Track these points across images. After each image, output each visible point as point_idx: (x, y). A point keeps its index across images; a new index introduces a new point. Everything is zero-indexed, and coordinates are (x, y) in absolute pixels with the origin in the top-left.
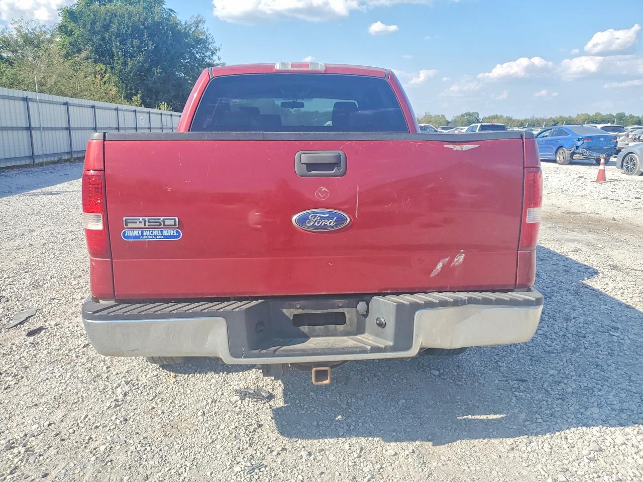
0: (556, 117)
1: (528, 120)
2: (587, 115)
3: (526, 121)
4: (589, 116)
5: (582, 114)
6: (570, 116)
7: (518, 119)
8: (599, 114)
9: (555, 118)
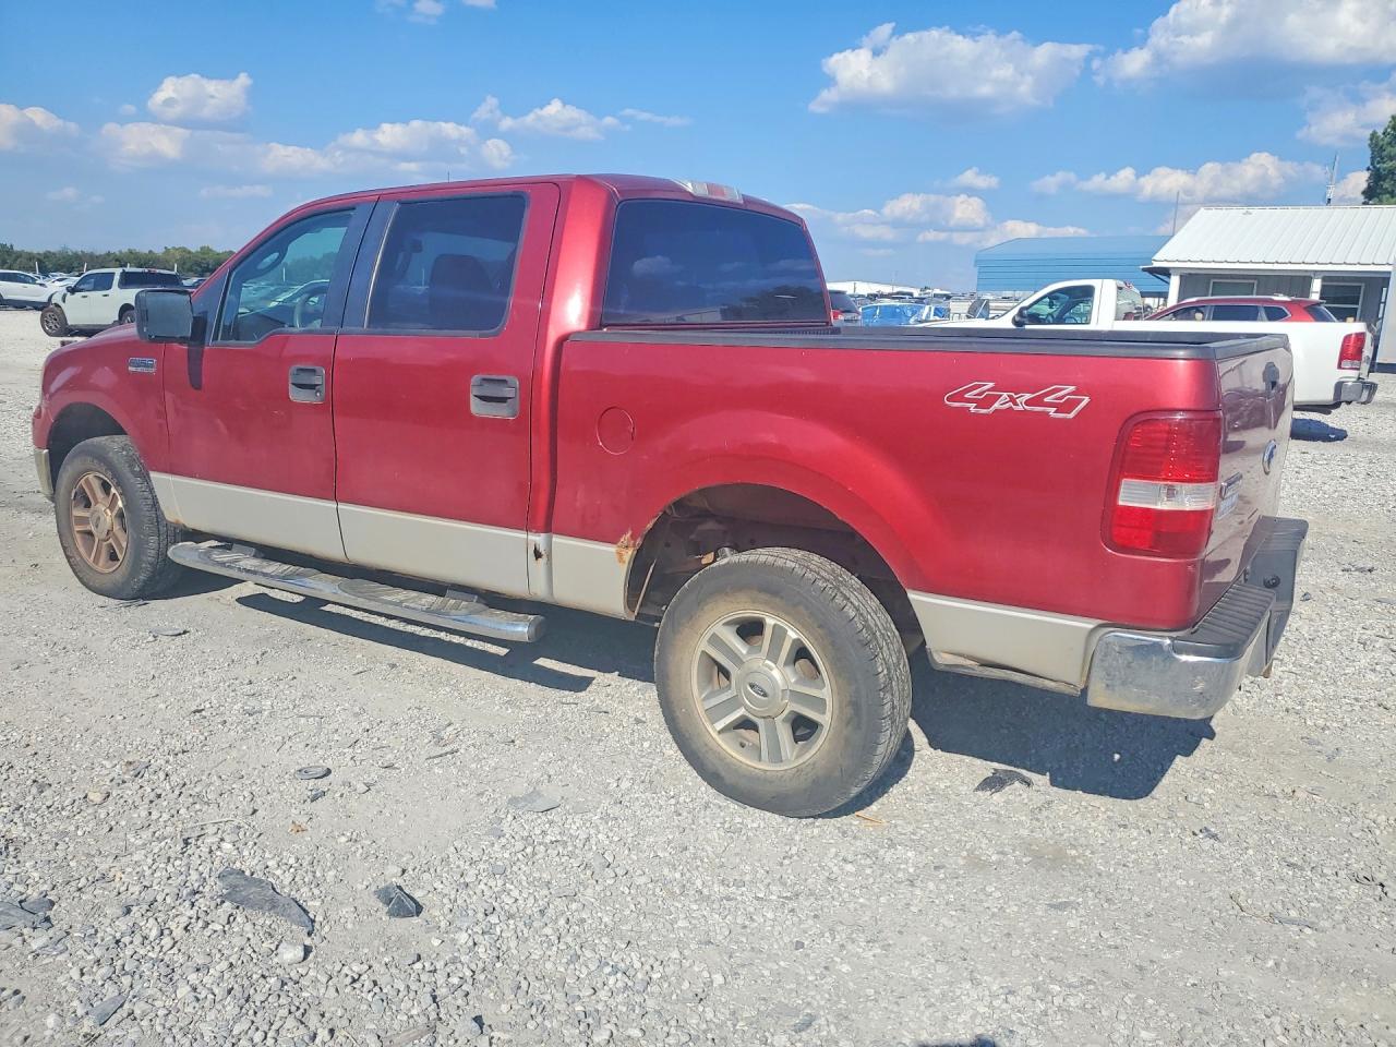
0: (120, 252)
1: (54, 254)
2: (184, 250)
3: (47, 255)
4: (189, 252)
5: (174, 248)
6: (150, 252)
7: (29, 251)
8: (209, 250)
9: (117, 253)
